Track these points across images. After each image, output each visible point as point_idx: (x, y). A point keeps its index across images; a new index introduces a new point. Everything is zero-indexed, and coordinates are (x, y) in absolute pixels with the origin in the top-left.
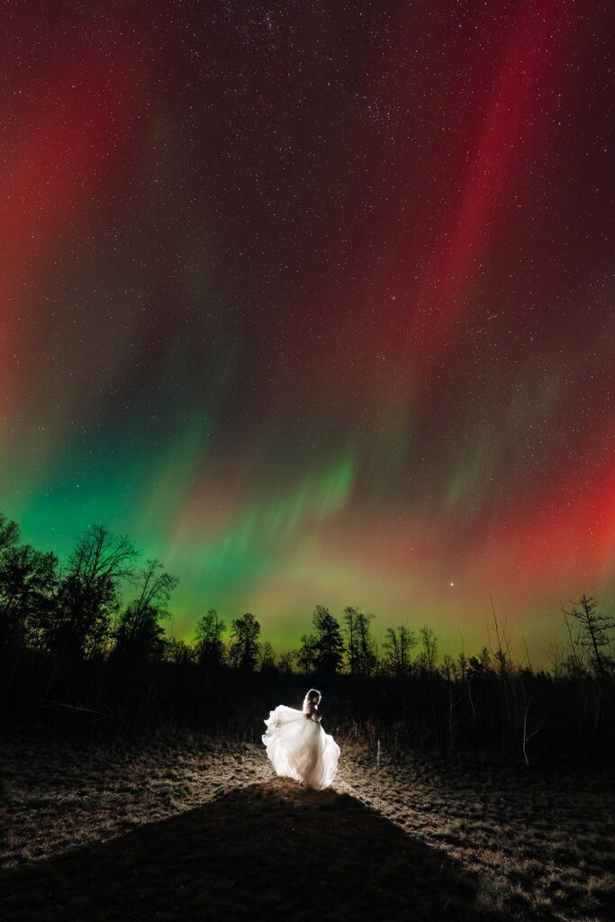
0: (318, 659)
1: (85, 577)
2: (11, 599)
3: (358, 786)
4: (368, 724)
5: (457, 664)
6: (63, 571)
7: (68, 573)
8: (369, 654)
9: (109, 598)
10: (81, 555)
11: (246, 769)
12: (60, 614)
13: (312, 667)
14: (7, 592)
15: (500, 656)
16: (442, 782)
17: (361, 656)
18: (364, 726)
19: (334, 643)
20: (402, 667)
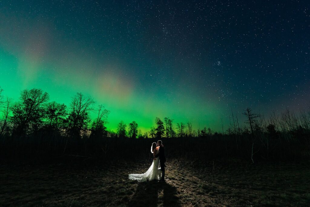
1: (77, 111)
5: (197, 132)
7: (70, 110)
8: (172, 131)
10: (74, 103)
13: (154, 136)
14: (50, 118)
15: (209, 129)
19: (162, 128)
20: (182, 134)
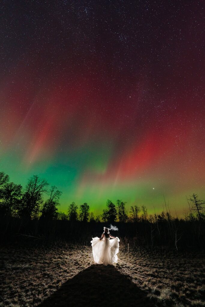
0: (109, 217)
1: (31, 192)
2: (7, 200)
3: (122, 259)
4: (125, 238)
5: (154, 217)
6: (24, 191)
7: (26, 191)
8: (125, 215)
9: (39, 199)
10: (30, 185)
11: (85, 254)
12: (23, 205)
13: (106, 220)
14: (5, 198)
15: (168, 214)
16: (150, 257)
17: (123, 216)
18: (124, 239)
19: (114, 212)
20: (136, 219)
